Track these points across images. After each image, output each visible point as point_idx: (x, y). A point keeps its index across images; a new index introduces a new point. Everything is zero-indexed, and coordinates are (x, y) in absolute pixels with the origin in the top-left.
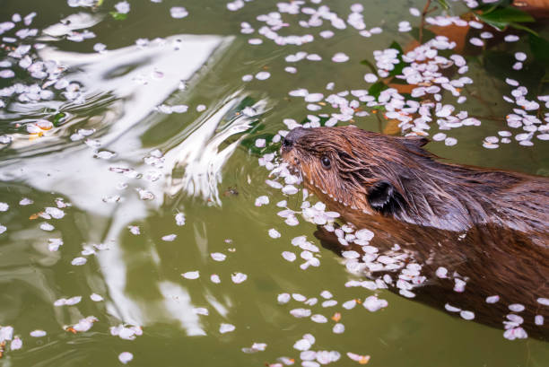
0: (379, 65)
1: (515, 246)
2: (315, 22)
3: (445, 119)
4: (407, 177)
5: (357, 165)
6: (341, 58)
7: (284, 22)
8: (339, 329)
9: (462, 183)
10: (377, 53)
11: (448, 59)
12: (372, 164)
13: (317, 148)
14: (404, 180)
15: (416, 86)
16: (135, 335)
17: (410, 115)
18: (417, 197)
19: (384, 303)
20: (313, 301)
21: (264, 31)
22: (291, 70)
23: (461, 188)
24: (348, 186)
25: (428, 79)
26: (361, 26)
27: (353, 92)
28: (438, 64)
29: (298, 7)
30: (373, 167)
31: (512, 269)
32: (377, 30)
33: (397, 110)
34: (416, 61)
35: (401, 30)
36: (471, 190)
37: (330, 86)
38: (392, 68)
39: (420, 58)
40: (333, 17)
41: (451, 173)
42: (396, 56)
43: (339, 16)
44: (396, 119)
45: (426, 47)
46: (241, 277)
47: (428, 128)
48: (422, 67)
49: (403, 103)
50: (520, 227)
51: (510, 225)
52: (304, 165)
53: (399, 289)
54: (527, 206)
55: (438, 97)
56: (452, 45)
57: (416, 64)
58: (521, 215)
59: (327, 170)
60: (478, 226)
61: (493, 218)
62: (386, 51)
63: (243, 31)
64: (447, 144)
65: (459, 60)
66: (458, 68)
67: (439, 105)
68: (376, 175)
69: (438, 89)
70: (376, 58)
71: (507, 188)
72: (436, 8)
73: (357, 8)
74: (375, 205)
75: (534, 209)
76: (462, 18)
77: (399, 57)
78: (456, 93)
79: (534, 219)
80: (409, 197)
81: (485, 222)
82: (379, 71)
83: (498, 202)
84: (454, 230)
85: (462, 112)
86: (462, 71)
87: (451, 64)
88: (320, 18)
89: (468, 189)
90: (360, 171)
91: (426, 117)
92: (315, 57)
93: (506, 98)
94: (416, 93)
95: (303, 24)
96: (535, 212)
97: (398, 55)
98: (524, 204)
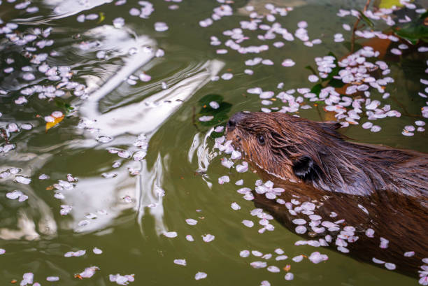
0: (320, 69)
1: (408, 207)
2: (269, 36)
3: (373, 111)
4: (324, 153)
5: (285, 143)
6: (289, 63)
7: (245, 36)
8: (289, 277)
9: (366, 158)
10: (318, 60)
11: (375, 64)
12: (297, 142)
13: (254, 129)
14: (321, 155)
15: (350, 85)
16: (128, 281)
17: (344, 107)
18: (331, 169)
19: (325, 257)
20: (268, 256)
21: (229, 43)
22: (248, 72)
23: (365, 162)
24: (278, 159)
25: (358, 79)
26: (306, 38)
27: (298, 90)
28: (367, 68)
29: (256, 25)
30: (298, 145)
31: (405, 226)
32: (318, 41)
33: (334, 104)
34: (349, 66)
35: (336, 40)
36: (374, 164)
37: (280, 85)
38: (330, 71)
39: (353, 63)
40: (284, 32)
41: (358, 150)
42: (332, 62)
43: (289, 31)
44: (334, 112)
45: (357, 55)
46: (210, 238)
47: (359, 118)
48: (355, 70)
49: (339, 99)
50: (411, 193)
51: (404, 191)
52: (244, 142)
53: (337, 246)
54: (417, 177)
55: (367, 94)
56: (377, 54)
57: (349, 68)
58: (413, 184)
59: (262, 145)
60: (378, 192)
61: (390, 185)
62: (325, 58)
63: (212, 43)
64: (372, 130)
65: (383, 65)
66: (383, 71)
67: (368, 100)
68: (300, 150)
69: (367, 87)
70: (318, 64)
71: (401, 163)
72: (364, 25)
73: (303, 24)
74: (299, 174)
75: (422, 179)
76: (383, 33)
77: (335, 62)
78: (381, 90)
79: (422, 187)
80: (325, 169)
81: (384, 188)
82: (321, 74)
83: (394, 174)
84: (360, 194)
85: (386, 106)
86: (384, 73)
87: (376, 67)
88: (274, 33)
89: (371, 163)
90: (288, 147)
91: (357, 110)
92: (268, 62)
93: (421, 94)
94: (350, 91)
95: (261, 37)
96: (423, 181)
97: (334, 61)
98: (415, 176)
